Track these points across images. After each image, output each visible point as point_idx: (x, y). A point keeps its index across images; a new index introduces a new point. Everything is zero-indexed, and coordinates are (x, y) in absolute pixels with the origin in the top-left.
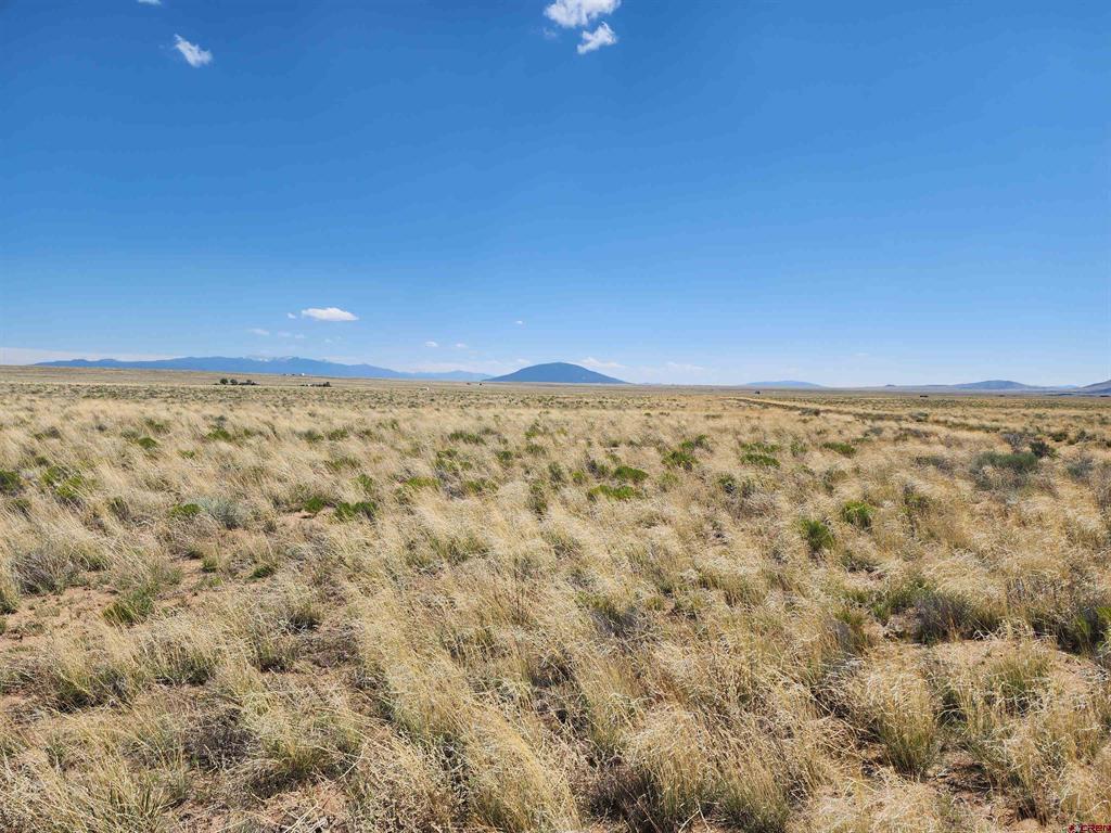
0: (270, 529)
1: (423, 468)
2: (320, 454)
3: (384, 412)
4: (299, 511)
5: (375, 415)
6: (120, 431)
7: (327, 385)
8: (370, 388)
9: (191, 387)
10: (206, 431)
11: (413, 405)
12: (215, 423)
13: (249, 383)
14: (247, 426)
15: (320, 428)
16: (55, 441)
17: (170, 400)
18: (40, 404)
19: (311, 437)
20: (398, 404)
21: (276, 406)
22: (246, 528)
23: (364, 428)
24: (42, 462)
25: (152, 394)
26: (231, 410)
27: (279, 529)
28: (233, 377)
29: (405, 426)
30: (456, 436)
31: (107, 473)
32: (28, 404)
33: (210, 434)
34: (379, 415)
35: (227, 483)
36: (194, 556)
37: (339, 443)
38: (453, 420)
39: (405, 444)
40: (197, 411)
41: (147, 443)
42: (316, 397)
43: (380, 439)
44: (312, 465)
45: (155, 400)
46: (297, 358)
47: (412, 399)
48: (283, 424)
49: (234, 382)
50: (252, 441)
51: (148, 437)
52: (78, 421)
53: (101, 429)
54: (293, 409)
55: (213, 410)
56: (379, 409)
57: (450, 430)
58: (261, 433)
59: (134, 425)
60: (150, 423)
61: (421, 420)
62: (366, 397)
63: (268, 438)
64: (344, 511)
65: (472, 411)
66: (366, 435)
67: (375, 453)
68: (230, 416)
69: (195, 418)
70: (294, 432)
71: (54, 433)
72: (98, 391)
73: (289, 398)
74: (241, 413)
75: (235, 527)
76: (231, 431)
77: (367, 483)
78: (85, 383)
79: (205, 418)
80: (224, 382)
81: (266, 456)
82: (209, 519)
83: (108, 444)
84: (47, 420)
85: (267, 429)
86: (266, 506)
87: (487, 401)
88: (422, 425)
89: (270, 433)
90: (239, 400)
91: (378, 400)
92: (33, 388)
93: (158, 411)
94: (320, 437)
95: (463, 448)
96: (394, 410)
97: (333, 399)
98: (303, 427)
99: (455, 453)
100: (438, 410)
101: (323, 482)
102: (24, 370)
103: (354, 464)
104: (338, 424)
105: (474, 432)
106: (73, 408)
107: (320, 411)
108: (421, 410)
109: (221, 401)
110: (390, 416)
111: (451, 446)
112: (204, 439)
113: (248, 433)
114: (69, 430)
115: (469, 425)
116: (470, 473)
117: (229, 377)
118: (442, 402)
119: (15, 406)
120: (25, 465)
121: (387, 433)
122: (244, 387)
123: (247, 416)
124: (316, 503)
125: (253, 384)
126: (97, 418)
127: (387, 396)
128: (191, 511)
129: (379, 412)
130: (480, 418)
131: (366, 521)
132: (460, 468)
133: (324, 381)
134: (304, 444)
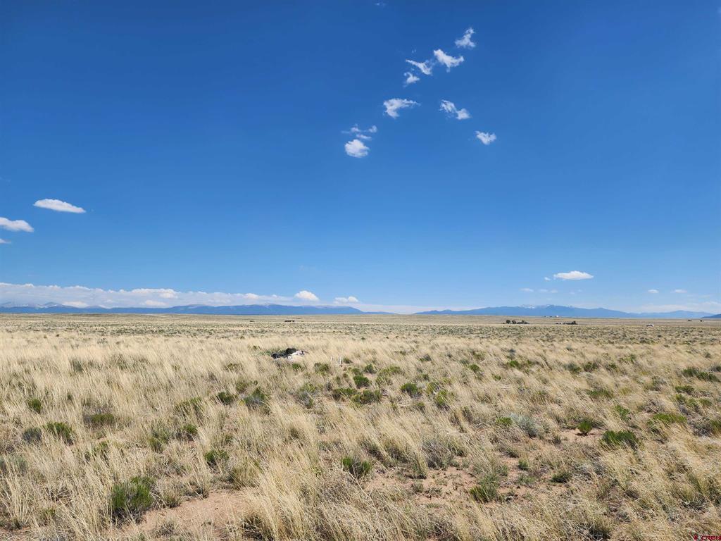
0: (557, 441)
1: (668, 403)
2: (580, 383)
3: (622, 348)
4: (574, 429)
5: (614, 351)
6: (460, 359)
7: (574, 323)
8: (606, 326)
9: (491, 325)
10: (506, 361)
11: (643, 342)
12: (508, 354)
13: (523, 322)
14: (529, 357)
15: (578, 361)
16: (429, 362)
17: (481, 336)
18: (420, 339)
19: (573, 369)
20: (631, 339)
21: (544, 341)
22: (541, 438)
23: (609, 362)
24: (426, 378)
25: (471, 331)
26: (517, 344)
27: (563, 442)
28: (513, 319)
29: (642, 361)
30: (690, 372)
31: (457, 388)
32: (413, 339)
33: (508, 363)
34: (618, 350)
35: (524, 403)
36: (513, 455)
37: (593, 374)
38: (683, 358)
39: (647, 379)
40: (497, 345)
41: (475, 368)
42: (569, 333)
43: (624, 372)
44: (578, 393)
45: (473, 336)
46: (553, 306)
47: (641, 335)
48: (551, 357)
49: (515, 323)
50: (534, 369)
51: (473, 363)
52: (438, 350)
53: (450, 356)
54: (554, 343)
55: (506, 344)
56: (617, 345)
57: (683, 366)
58: (538, 363)
59: (465, 354)
60: (473, 353)
61: (654, 356)
62: (605, 334)
63: (543, 367)
64: (612, 440)
65: (698, 347)
66: (611, 368)
67: (623, 385)
68: (516, 348)
69: (497, 349)
70: (560, 364)
71: (428, 358)
72: (445, 329)
73: (551, 334)
74: (524, 347)
75: (535, 436)
76: (519, 361)
77: (623, 413)
78: (438, 324)
79: (502, 350)
80: (508, 322)
81: (545, 382)
82: (517, 429)
83: (455, 368)
84: (425, 350)
85: (540, 360)
86: (552, 424)
87: (710, 337)
88: (658, 362)
89: (544, 363)
90: (519, 336)
91: (615, 337)
92: (415, 328)
93: (477, 344)
94: (579, 369)
95: (698, 384)
96: (629, 346)
97: (581, 334)
98: (566, 360)
99: (693, 389)
100: (667, 346)
101: (588, 407)
102: (410, 317)
103: (609, 395)
104: (591, 358)
105: (706, 370)
106: (435, 341)
107: (574, 346)
108: (651, 346)
109: (508, 336)
110: (627, 352)
111: (686, 381)
112: (505, 366)
113: (530, 363)
114: (434, 357)
115: (698, 362)
116: (711, 411)
117: (511, 319)
118: (669, 338)
119: (409, 339)
120: (418, 378)
121: (628, 367)
122: (521, 325)
123: (528, 349)
124: (586, 426)
125: (526, 323)
126: (446, 349)
127: (621, 332)
128: (507, 422)
129: (617, 348)
130: (708, 356)
131: (630, 449)
132: (701, 406)
133: (572, 320)
134: (568, 373)
